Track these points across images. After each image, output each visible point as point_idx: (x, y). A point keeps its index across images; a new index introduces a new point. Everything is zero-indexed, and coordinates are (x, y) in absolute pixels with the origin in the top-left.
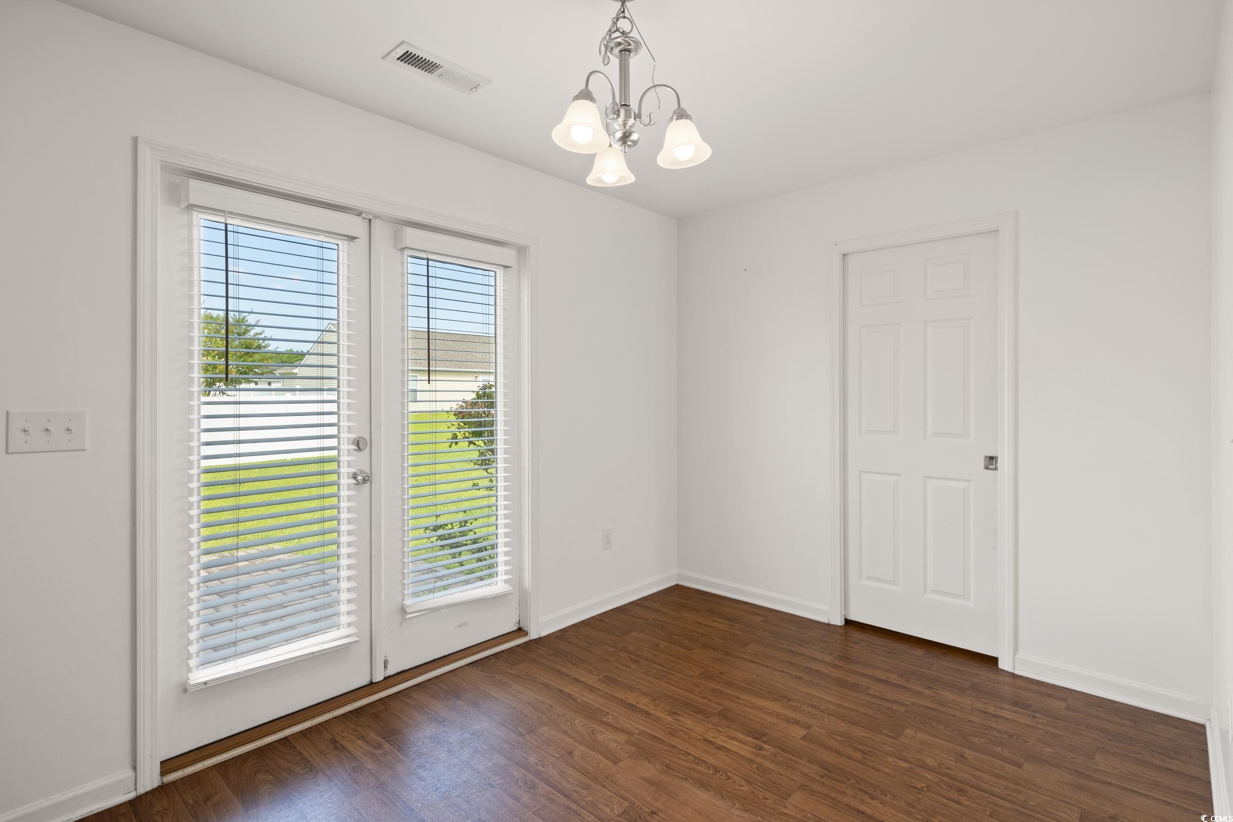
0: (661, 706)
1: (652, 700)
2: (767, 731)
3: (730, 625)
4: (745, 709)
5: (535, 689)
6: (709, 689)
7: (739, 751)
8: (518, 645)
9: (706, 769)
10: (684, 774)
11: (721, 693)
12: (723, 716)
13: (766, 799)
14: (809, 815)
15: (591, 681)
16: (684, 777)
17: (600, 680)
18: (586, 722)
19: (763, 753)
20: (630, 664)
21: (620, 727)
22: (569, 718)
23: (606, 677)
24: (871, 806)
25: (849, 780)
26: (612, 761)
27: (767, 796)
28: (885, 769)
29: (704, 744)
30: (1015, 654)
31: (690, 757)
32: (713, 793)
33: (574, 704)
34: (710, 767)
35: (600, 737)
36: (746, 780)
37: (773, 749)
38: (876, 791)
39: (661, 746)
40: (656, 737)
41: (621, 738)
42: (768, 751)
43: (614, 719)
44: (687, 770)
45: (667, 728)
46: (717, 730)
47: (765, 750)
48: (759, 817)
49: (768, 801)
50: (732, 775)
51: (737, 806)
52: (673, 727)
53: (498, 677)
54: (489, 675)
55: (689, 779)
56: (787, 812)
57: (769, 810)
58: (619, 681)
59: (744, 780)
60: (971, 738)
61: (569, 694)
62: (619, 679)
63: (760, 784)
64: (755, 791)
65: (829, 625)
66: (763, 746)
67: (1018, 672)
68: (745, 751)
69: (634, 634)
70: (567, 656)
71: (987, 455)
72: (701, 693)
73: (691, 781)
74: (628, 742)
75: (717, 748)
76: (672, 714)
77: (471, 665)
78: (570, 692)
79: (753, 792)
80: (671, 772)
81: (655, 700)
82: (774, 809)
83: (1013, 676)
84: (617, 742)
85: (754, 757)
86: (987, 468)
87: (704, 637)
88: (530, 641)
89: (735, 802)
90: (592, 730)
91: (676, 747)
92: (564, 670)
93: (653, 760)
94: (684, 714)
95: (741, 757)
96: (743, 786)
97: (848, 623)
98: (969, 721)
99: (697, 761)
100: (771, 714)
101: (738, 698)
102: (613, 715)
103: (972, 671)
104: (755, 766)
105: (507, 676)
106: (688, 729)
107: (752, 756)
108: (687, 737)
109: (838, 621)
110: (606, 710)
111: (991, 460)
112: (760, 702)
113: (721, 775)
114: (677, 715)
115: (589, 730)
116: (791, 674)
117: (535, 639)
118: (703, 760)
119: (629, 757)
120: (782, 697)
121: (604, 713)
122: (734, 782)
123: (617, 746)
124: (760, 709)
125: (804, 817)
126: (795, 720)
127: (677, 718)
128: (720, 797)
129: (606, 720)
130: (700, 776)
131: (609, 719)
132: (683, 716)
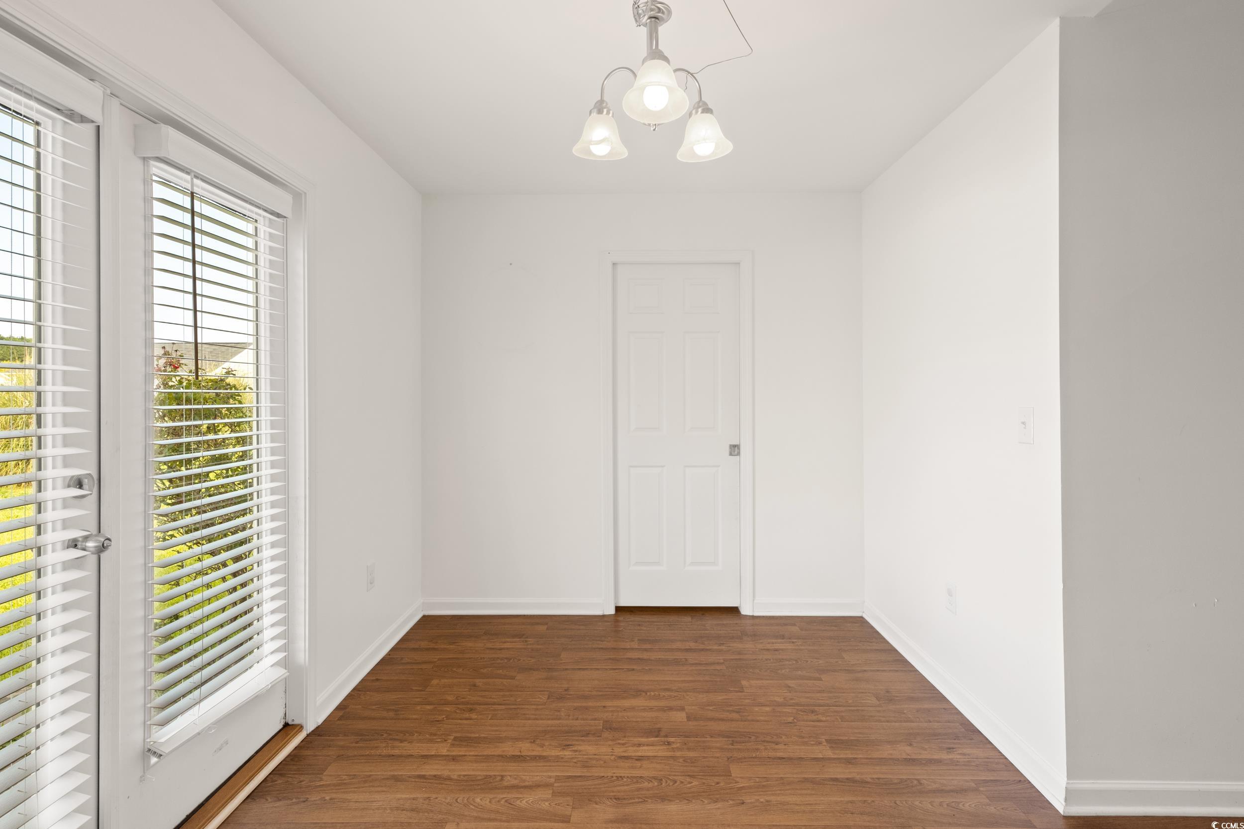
0: (547, 744)
1: (531, 742)
2: (658, 726)
3: (523, 642)
4: (620, 714)
5: (384, 789)
6: (572, 709)
7: (656, 753)
8: (296, 747)
9: (649, 783)
10: (639, 798)
11: (587, 708)
12: (611, 729)
13: (718, 783)
14: (757, 780)
15: (446, 751)
16: (640, 800)
17: (453, 745)
18: (491, 796)
19: (674, 746)
20: (467, 715)
21: (531, 783)
22: (465, 801)
23: (455, 739)
24: (782, 751)
25: (750, 738)
26: (563, 822)
27: (717, 781)
28: (761, 718)
29: (623, 762)
30: (754, 600)
31: (625, 780)
32: (678, 801)
33: (452, 783)
34: (650, 779)
35: (523, 804)
36: (689, 776)
37: (679, 740)
38: (773, 738)
39: (590, 783)
40: (575, 776)
41: (547, 794)
42: (677, 743)
43: (516, 779)
44: (637, 793)
45: (575, 763)
46: (619, 744)
47: (674, 743)
48: (729, 801)
49: (722, 784)
50: (675, 778)
51: (706, 802)
52: (580, 759)
53: (314, 797)
54: (294, 800)
55: (646, 799)
56: (741, 786)
57: (729, 791)
58: (475, 738)
59: (687, 777)
60: (779, 671)
61: (435, 776)
62: (473, 735)
63: (701, 774)
64: (704, 781)
65: (604, 616)
66: (669, 740)
67: (756, 614)
68: (660, 751)
69: (435, 682)
70: (383, 735)
71: (731, 444)
72: (569, 716)
73: (650, 800)
74: (554, 794)
75: (637, 760)
76: (565, 747)
77: (249, 800)
78: (436, 773)
79: (704, 783)
80: (626, 802)
81: (534, 741)
82: (732, 788)
83: (753, 617)
84: (547, 800)
85: (673, 753)
86: (731, 454)
87: (511, 661)
88: (308, 735)
89: (701, 799)
90: (506, 801)
91: (603, 776)
92: (396, 752)
93: (598, 800)
94: (577, 743)
95: (663, 758)
96: (692, 783)
97: (619, 609)
98: (766, 660)
99: (635, 780)
100: (644, 710)
101: (604, 707)
102: (510, 776)
103: (731, 622)
104: (681, 760)
105: (325, 790)
106: (595, 755)
107: (670, 753)
108: (602, 762)
109: (612, 611)
110: (497, 774)
111: (735, 449)
112: (626, 703)
113: (666, 783)
114: (571, 747)
115: (502, 802)
116: (623, 669)
117: (313, 731)
118: (638, 777)
119: (572, 808)
120: (638, 693)
121: (499, 778)
122: (682, 782)
123: (549, 804)
124: (632, 709)
125: (755, 783)
126: (667, 707)
127: (574, 749)
128: (687, 801)
129: (508, 783)
130: (651, 792)
131: (509, 781)
132: (578, 745)
